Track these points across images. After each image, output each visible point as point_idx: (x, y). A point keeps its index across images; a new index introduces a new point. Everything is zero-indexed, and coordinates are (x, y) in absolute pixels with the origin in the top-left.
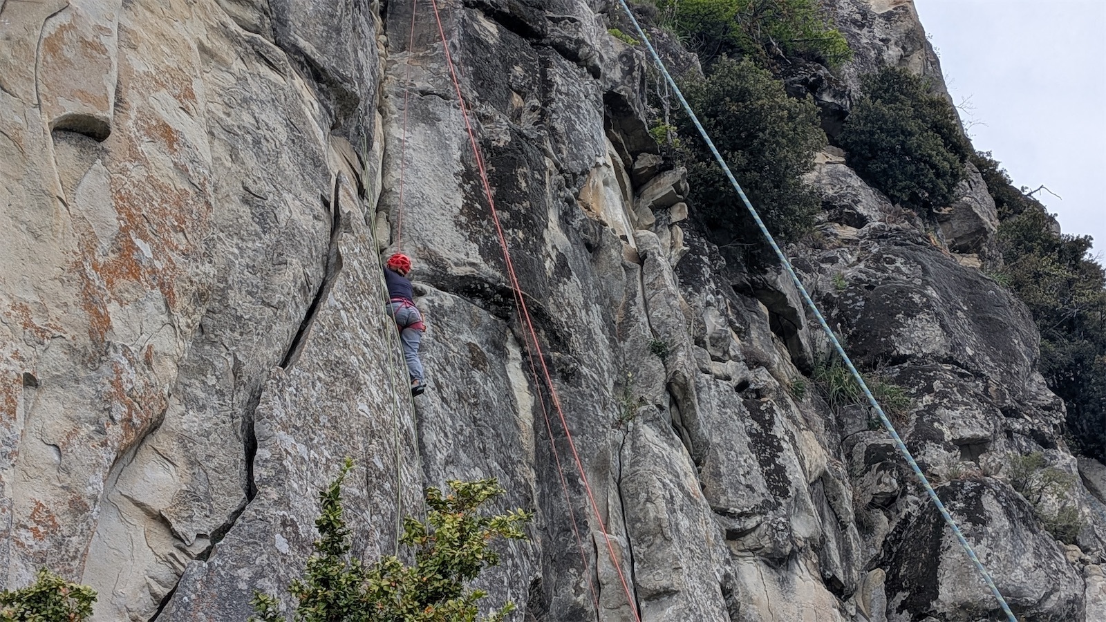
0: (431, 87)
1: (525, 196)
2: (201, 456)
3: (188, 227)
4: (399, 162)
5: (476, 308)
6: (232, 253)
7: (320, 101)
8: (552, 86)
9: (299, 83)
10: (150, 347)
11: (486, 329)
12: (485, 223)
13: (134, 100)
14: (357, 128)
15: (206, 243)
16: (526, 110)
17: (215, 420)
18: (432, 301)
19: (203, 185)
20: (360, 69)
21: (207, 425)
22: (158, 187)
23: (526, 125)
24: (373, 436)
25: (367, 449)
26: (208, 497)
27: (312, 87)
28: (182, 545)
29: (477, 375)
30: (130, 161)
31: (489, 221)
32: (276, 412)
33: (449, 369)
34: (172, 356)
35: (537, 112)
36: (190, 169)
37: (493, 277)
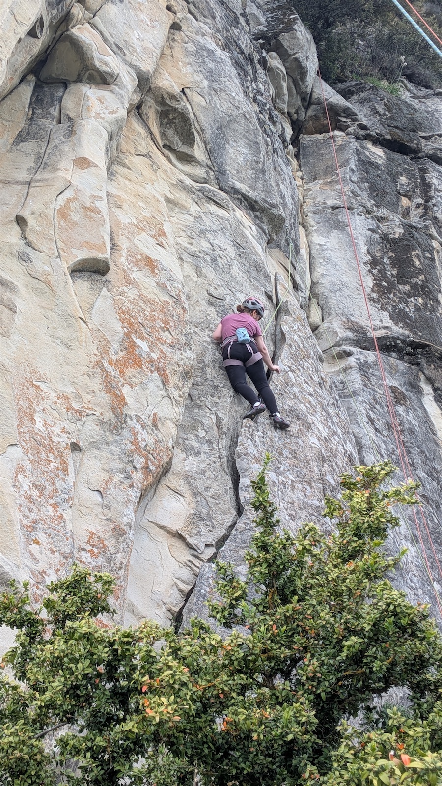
0: (339, 203)
1: (420, 271)
2: (201, 488)
3: (171, 327)
4: (321, 261)
5: (393, 359)
6: (206, 342)
7: (257, 225)
8: (430, 187)
9: (240, 214)
10: (155, 414)
11: (403, 374)
12: (392, 296)
13: (124, 243)
14: (287, 240)
15: (186, 336)
16: (413, 208)
17: (208, 461)
18: (359, 359)
19: (179, 295)
20: (283, 197)
21: (203, 466)
22: (147, 301)
23: (415, 219)
24: (324, 461)
25: (320, 471)
26: (210, 518)
27: (249, 215)
28: (196, 553)
29: (400, 409)
30: (126, 286)
31: (395, 294)
32: (250, 451)
33: (378, 407)
34: (172, 419)
35: (422, 208)
36: (168, 286)
37: (403, 335)
